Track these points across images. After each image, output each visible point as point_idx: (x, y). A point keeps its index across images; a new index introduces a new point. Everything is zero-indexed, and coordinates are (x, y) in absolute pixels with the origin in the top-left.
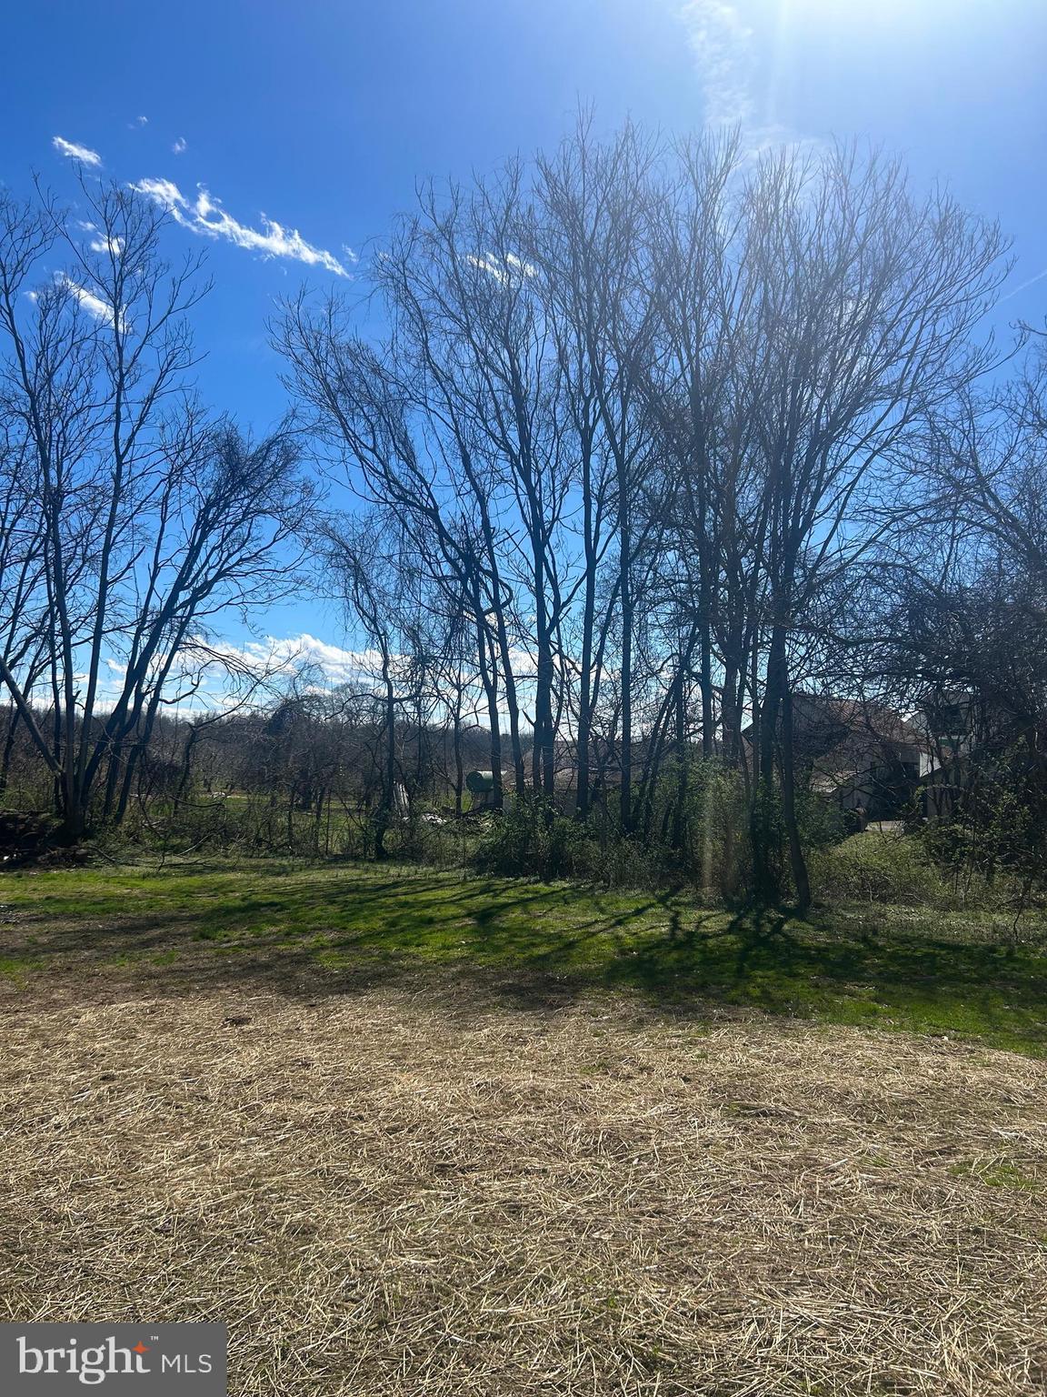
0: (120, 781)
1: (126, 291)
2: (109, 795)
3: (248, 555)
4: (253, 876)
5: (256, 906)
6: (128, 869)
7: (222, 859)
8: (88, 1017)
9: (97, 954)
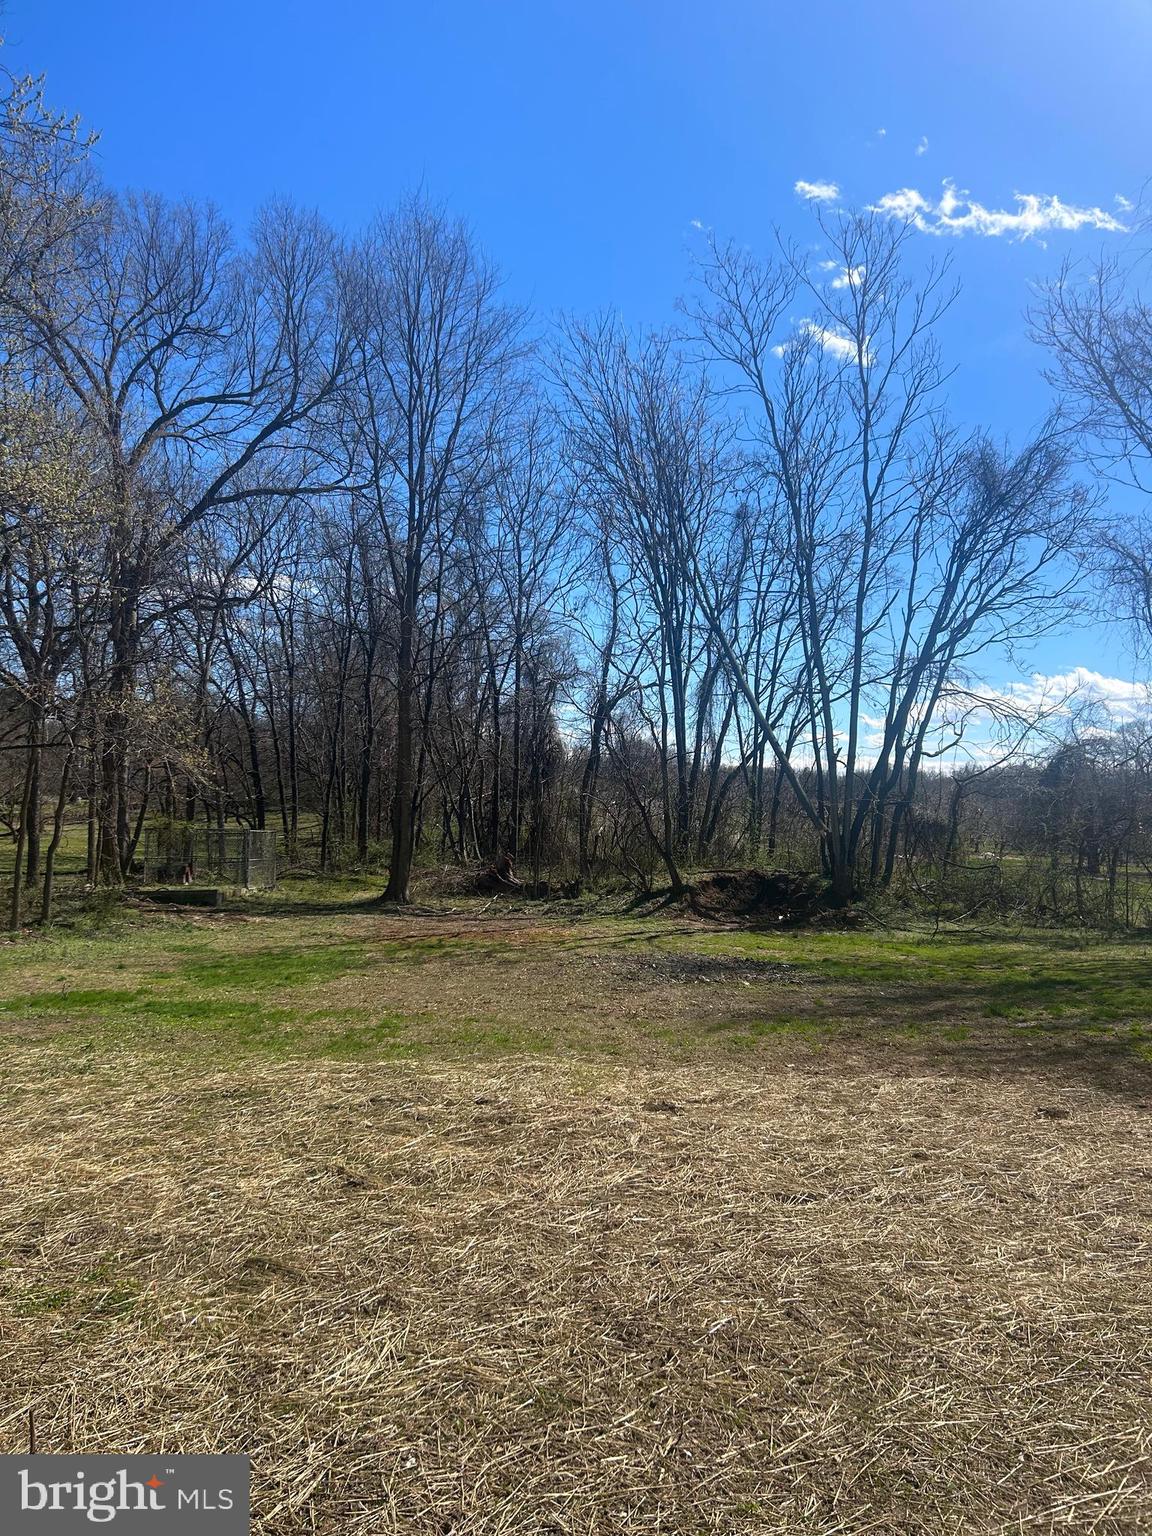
0: (885, 842)
1: (869, 321)
2: (875, 855)
3: (1010, 584)
4: (1040, 948)
5: (1051, 983)
6: (901, 935)
7: (1001, 928)
8: (887, 1088)
9: (883, 1022)
